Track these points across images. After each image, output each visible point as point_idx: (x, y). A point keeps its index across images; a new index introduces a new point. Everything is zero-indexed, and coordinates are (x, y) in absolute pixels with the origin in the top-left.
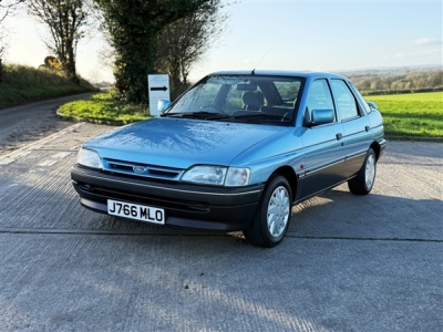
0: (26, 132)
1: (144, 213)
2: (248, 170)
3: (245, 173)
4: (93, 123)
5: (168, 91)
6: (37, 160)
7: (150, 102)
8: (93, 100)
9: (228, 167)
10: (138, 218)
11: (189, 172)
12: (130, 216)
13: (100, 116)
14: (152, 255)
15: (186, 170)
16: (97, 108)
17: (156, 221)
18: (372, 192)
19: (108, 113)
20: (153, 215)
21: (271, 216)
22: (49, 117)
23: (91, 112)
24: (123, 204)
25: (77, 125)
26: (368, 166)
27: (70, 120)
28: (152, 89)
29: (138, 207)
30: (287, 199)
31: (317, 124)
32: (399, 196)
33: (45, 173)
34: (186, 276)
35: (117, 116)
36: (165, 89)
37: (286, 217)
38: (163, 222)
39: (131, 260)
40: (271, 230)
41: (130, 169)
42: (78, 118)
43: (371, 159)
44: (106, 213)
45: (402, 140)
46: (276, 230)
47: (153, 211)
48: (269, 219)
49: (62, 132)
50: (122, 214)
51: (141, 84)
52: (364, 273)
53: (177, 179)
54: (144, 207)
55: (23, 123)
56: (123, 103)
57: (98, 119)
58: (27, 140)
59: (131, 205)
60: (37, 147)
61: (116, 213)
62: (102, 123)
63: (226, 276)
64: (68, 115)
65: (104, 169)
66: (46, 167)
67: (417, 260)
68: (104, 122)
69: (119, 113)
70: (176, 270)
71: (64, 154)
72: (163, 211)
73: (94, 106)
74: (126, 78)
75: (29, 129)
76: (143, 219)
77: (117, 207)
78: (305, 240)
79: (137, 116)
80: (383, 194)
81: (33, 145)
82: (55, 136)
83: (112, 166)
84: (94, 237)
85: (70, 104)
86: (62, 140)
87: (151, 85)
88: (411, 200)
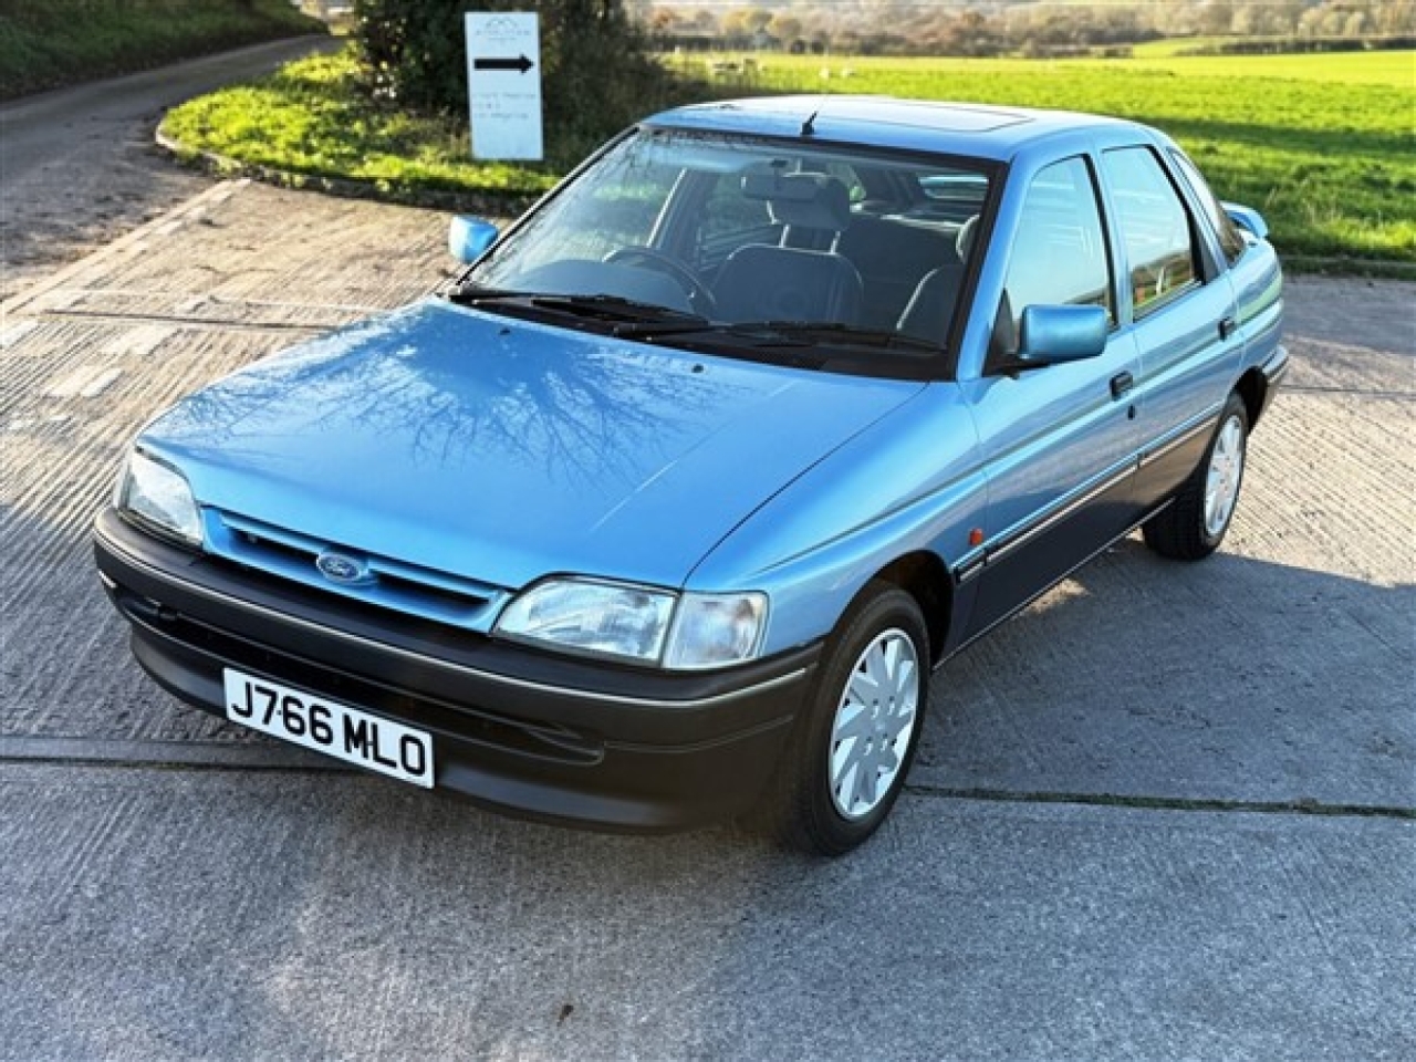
0: (42, 222)
1: (355, 737)
2: (756, 601)
3: (746, 610)
4: (276, 182)
5: (534, 74)
6: (49, 367)
7: (474, 111)
8: (282, 85)
9: (680, 592)
10: (337, 749)
11: (527, 602)
12: (306, 740)
13: (301, 159)
14: (391, 892)
15: (517, 594)
16: (292, 121)
17: (400, 773)
18: (1225, 547)
19: (329, 146)
20: (389, 748)
21: (847, 745)
22: (131, 156)
23: (269, 140)
24: (283, 692)
25: (219, 192)
26: (1217, 459)
27: (199, 167)
28: (481, 64)
29: (337, 713)
30: (908, 667)
31: (1043, 361)
32: (1319, 564)
33: (63, 435)
34: (503, 1019)
35: (357, 159)
36: (522, 64)
37: (904, 736)
38: (427, 780)
39: (306, 920)
40: (843, 800)
41: (307, 560)
42: (225, 163)
43: (1230, 433)
44: (222, 712)
45: (1334, 272)
46: (864, 788)
47: (390, 733)
48: (838, 760)
49: (162, 227)
50: (277, 727)
51: (443, 43)
52: (1190, 1006)
53: (480, 622)
54: (357, 717)
55: (35, 176)
56: (382, 107)
57: (291, 168)
58: (39, 258)
59: (309, 700)
60: (62, 299)
61: (255, 722)
62: (307, 187)
63: (655, 1023)
64: (192, 150)
65: (211, 547)
66: (75, 403)
67: (1387, 931)
68: (314, 180)
69: (366, 146)
70: (468, 983)
71: (150, 334)
72: (426, 739)
73: (282, 114)
74: (393, 17)
75: (54, 205)
76: (355, 756)
77: (260, 702)
78: (972, 806)
79: (429, 163)
80: (1264, 555)
81: (52, 288)
82: (132, 241)
83: (241, 539)
84: (183, 783)
85: (199, 105)
86: (155, 263)
87: (474, 50)
88: (1365, 589)
